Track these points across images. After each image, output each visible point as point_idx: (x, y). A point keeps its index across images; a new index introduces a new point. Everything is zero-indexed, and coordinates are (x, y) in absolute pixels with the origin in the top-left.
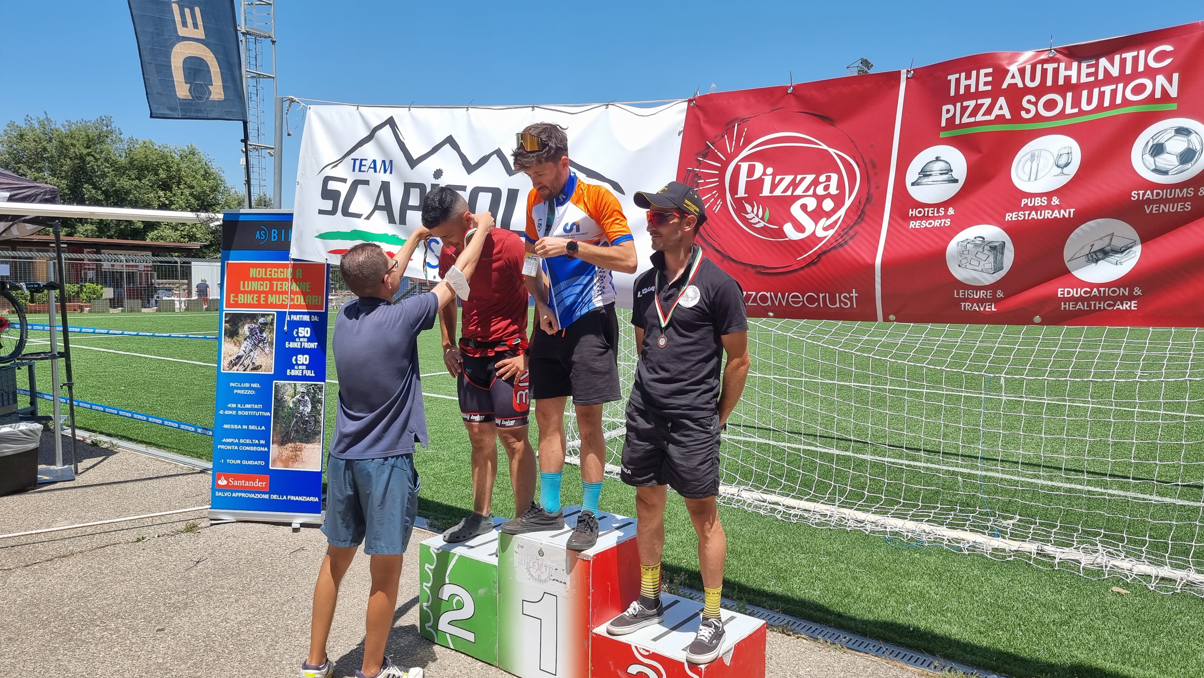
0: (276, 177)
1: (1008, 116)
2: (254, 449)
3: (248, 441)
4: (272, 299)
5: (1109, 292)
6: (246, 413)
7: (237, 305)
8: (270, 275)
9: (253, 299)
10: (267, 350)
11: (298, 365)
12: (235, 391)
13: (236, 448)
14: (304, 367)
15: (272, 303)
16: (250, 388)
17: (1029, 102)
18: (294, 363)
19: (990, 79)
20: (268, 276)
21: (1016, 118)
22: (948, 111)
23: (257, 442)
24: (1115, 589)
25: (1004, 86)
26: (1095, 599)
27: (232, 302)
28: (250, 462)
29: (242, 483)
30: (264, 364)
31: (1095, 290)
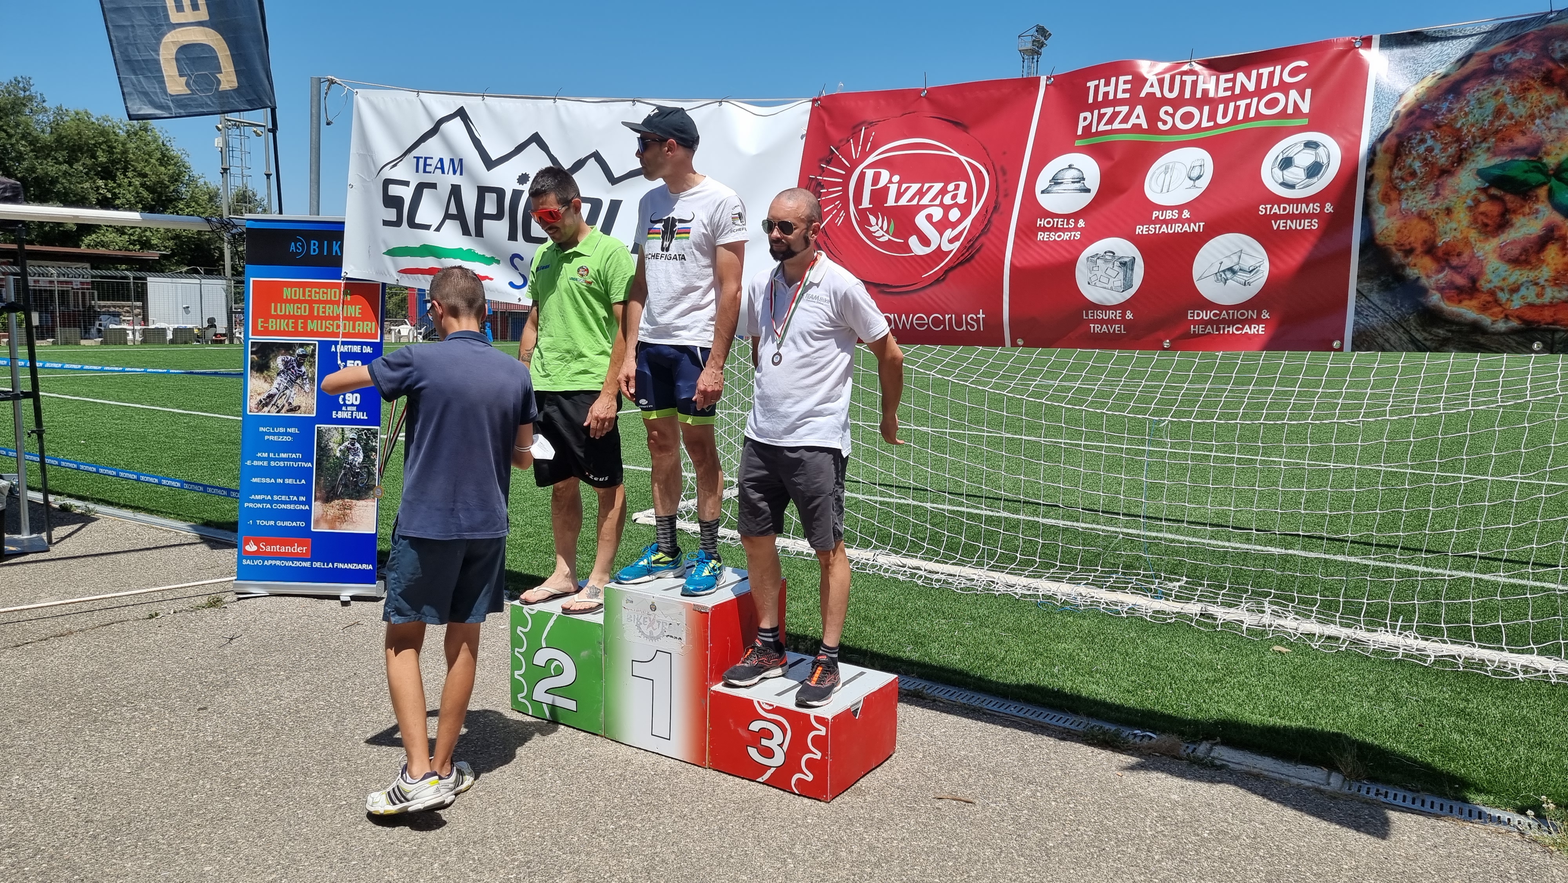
0: (313, 176)
1: (1145, 126)
2: (292, 507)
3: (284, 498)
4: (312, 326)
5: (1238, 315)
6: (281, 464)
7: (267, 332)
8: (310, 296)
9: (287, 325)
10: (307, 387)
11: (347, 406)
12: (266, 437)
13: (269, 506)
14: (354, 408)
15: (312, 330)
16: (286, 434)
17: (1166, 113)
18: (342, 403)
19: (1128, 86)
20: (307, 298)
21: (1153, 129)
22: (1085, 119)
23: (295, 498)
24: (1277, 648)
25: (1143, 95)
26: (1254, 658)
27: (260, 328)
28: (287, 524)
29: (276, 548)
30: (304, 405)
31: (1224, 312)
